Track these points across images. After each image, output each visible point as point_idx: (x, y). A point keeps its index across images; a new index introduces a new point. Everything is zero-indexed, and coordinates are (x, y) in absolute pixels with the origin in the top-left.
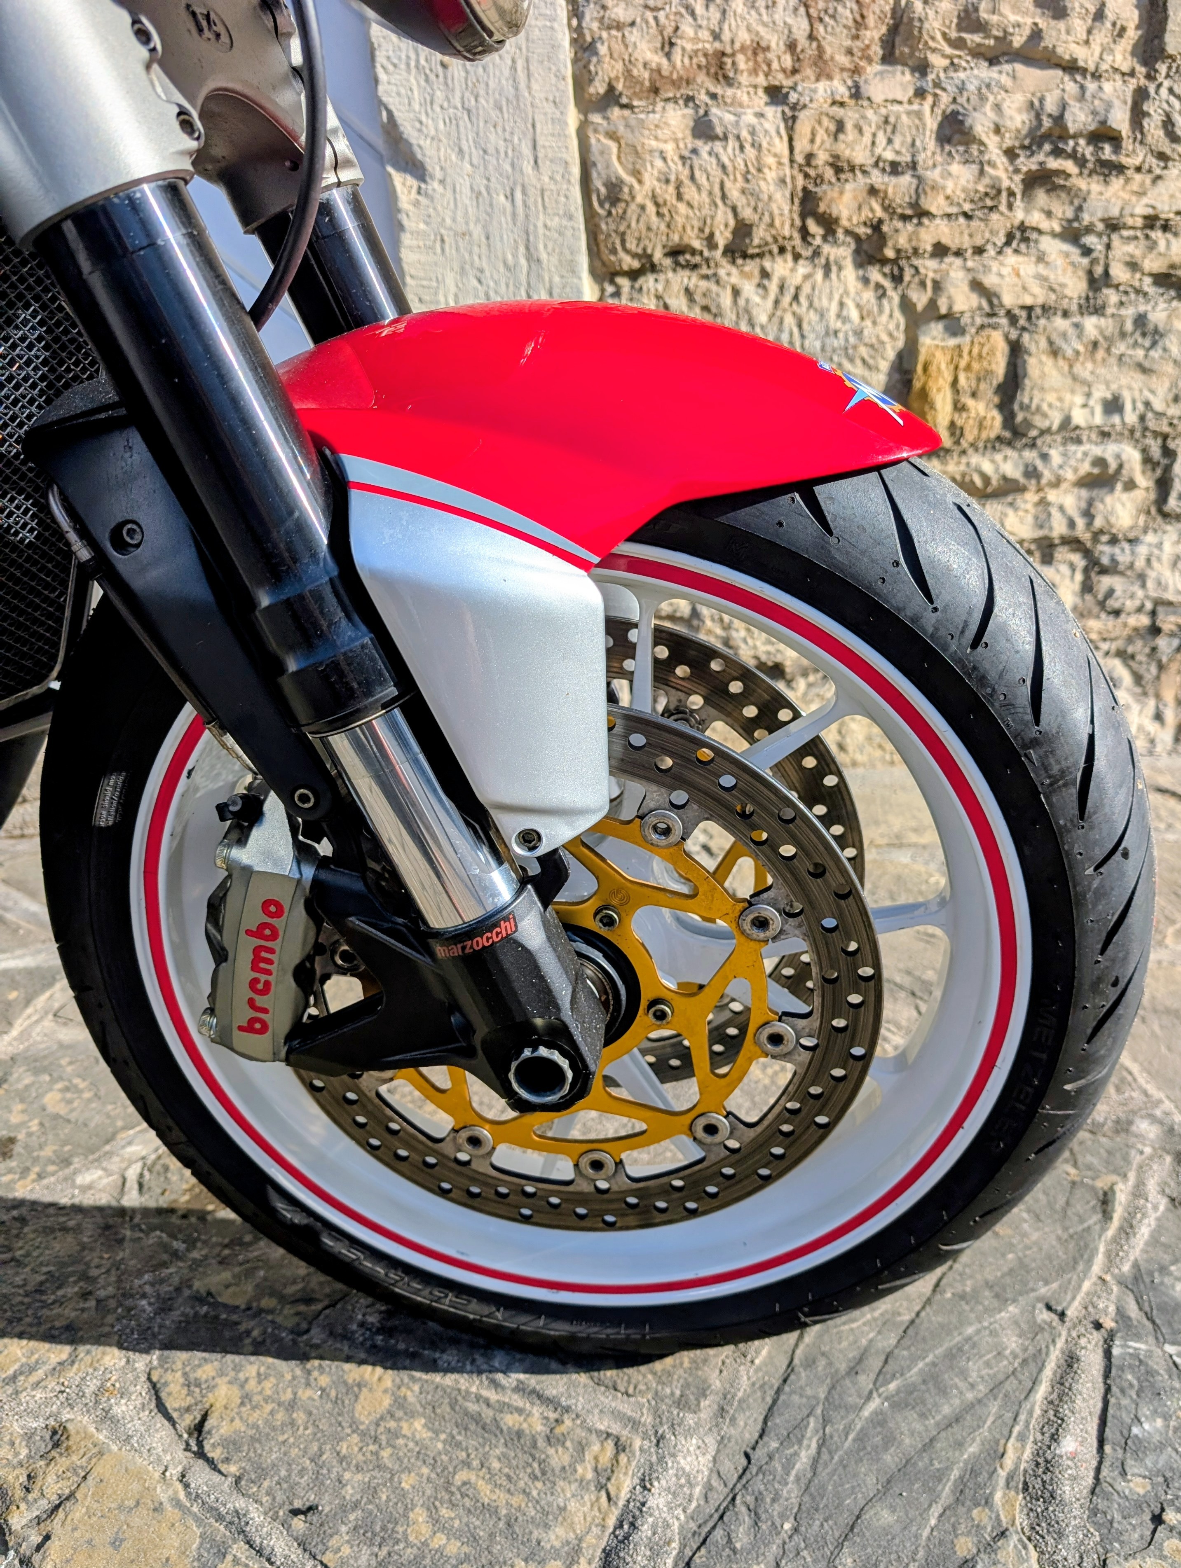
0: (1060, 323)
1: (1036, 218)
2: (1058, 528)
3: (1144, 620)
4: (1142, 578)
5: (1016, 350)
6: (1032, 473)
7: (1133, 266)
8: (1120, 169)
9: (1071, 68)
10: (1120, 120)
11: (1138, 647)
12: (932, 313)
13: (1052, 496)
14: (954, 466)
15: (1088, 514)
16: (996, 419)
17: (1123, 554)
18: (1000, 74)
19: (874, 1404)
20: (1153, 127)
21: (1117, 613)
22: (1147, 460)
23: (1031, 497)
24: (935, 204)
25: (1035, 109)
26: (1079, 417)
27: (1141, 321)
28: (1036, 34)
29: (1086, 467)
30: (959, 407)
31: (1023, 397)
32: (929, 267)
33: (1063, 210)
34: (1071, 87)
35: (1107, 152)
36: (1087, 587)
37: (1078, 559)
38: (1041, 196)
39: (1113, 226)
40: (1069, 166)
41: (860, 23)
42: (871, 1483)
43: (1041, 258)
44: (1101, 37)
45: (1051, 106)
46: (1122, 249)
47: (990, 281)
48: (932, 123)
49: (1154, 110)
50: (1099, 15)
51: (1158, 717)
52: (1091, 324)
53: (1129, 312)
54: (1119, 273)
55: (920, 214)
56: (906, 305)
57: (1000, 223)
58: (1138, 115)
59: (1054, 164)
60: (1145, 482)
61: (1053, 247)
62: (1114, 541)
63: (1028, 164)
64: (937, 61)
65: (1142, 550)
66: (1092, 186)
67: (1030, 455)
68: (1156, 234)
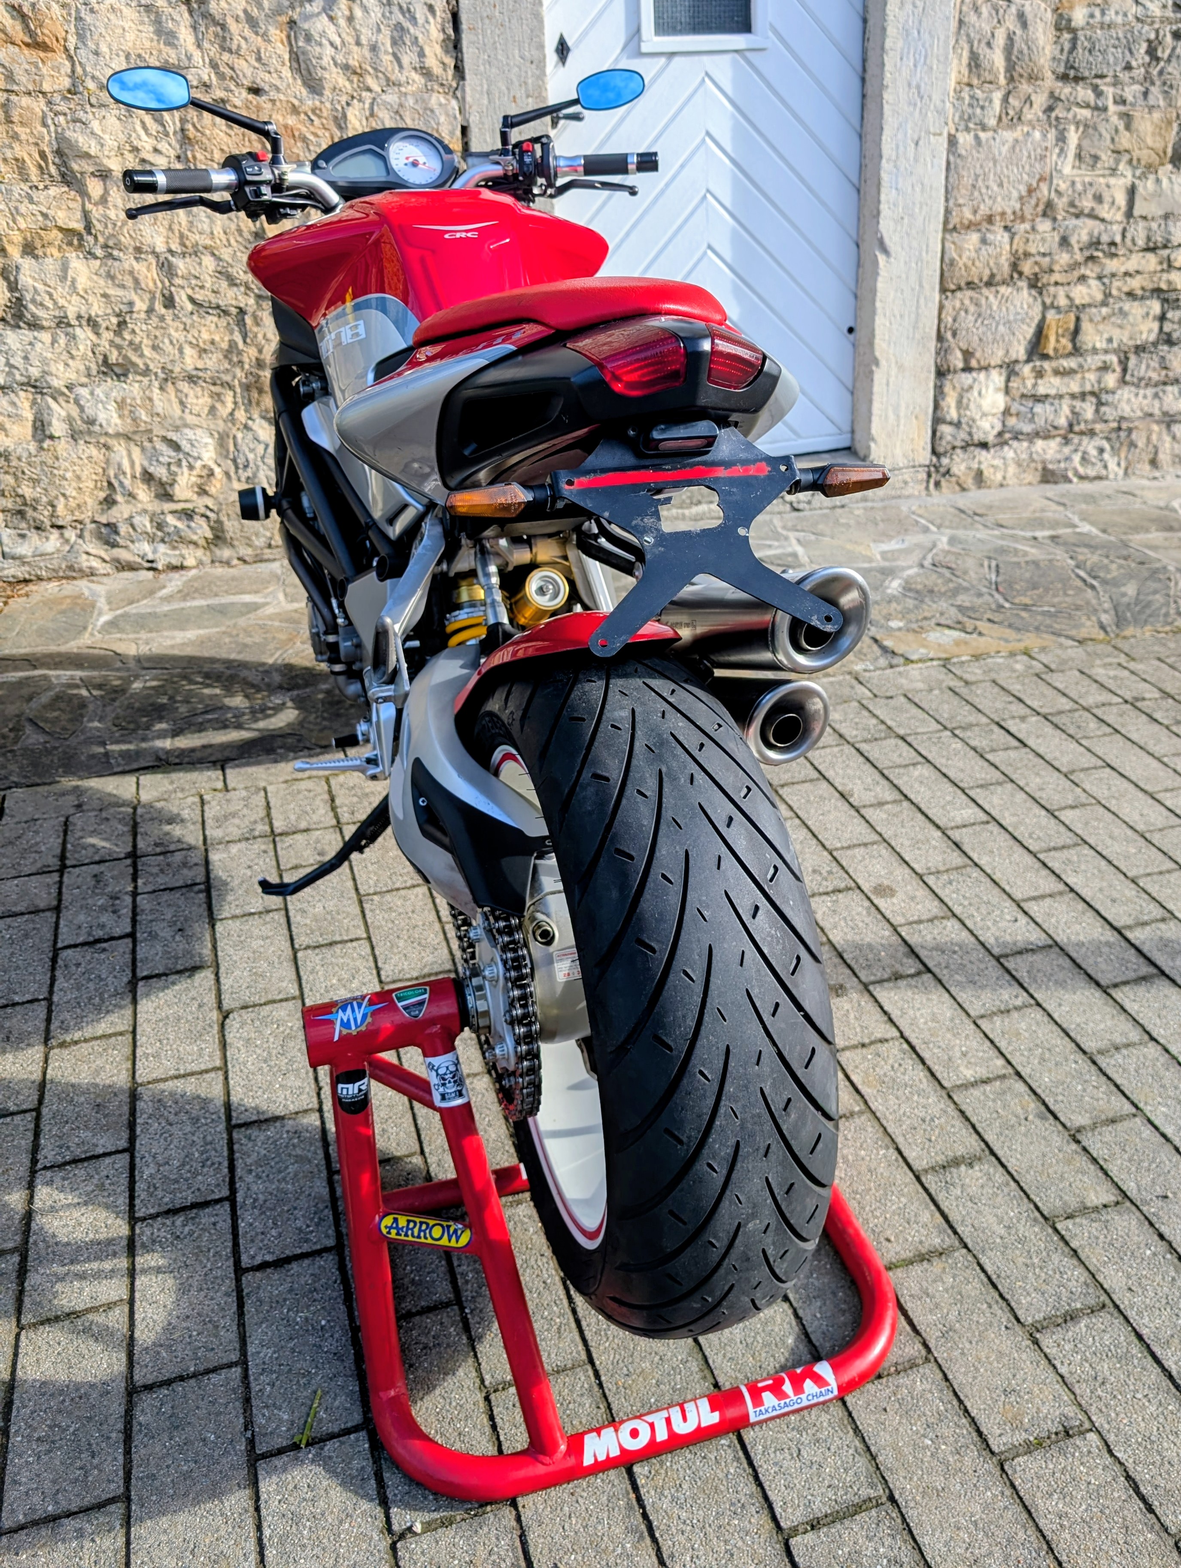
0: (1094, 310)
1: (1088, 273)
2: (1088, 388)
3: (1115, 425)
4: (1116, 408)
5: (1078, 319)
6: (1081, 366)
7: (1119, 289)
8: (1115, 255)
9: (1103, 220)
10: (1118, 239)
11: (1113, 436)
12: (1052, 306)
13: (1087, 375)
14: (1054, 364)
15: (1099, 382)
16: (1070, 346)
17: (1109, 398)
18: (1078, 222)
20: (1128, 241)
21: (1106, 421)
22: (1120, 362)
23: (1079, 376)
24: (1056, 268)
25: (1091, 234)
26: (1098, 345)
27: (1121, 309)
28: (1093, 209)
29: (1100, 364)
30: (1058, 341)
31: (1080, 338)
32: (1052, 289)
33: (1097, 269)
34: (1102, 227)
35: (1113, 250)
36: (1097, 411)
37: (1094, 400)
38: (1090, 264)
39: (1113, 275)
40: (1100, 254)
41: (1037, 205)
43: (1089, 287)
44: (1113, 211)
45: (1096, 234)
46: (1116, 284)
47: (1072, 295)
48: (1057, 239)
49: (1129, 236)
50: (1113, 203)
51: (1119, 464)
52: (1104, 310)
53: (1117, 306)
54: (1114, 292)
55: (1052, 271)
56: (1044, 303)
57: (1076, 274)
58: (1124, 236)
59: (1096, 254)
60: (1118, 369)
61: (1094, 283)
62: (1107, 392)
63: (1087, 253)
64: (1059, 217)
65: (1117, 396)
66: (1107, 261)
67: (1080, 359)
68: (1128, 279)
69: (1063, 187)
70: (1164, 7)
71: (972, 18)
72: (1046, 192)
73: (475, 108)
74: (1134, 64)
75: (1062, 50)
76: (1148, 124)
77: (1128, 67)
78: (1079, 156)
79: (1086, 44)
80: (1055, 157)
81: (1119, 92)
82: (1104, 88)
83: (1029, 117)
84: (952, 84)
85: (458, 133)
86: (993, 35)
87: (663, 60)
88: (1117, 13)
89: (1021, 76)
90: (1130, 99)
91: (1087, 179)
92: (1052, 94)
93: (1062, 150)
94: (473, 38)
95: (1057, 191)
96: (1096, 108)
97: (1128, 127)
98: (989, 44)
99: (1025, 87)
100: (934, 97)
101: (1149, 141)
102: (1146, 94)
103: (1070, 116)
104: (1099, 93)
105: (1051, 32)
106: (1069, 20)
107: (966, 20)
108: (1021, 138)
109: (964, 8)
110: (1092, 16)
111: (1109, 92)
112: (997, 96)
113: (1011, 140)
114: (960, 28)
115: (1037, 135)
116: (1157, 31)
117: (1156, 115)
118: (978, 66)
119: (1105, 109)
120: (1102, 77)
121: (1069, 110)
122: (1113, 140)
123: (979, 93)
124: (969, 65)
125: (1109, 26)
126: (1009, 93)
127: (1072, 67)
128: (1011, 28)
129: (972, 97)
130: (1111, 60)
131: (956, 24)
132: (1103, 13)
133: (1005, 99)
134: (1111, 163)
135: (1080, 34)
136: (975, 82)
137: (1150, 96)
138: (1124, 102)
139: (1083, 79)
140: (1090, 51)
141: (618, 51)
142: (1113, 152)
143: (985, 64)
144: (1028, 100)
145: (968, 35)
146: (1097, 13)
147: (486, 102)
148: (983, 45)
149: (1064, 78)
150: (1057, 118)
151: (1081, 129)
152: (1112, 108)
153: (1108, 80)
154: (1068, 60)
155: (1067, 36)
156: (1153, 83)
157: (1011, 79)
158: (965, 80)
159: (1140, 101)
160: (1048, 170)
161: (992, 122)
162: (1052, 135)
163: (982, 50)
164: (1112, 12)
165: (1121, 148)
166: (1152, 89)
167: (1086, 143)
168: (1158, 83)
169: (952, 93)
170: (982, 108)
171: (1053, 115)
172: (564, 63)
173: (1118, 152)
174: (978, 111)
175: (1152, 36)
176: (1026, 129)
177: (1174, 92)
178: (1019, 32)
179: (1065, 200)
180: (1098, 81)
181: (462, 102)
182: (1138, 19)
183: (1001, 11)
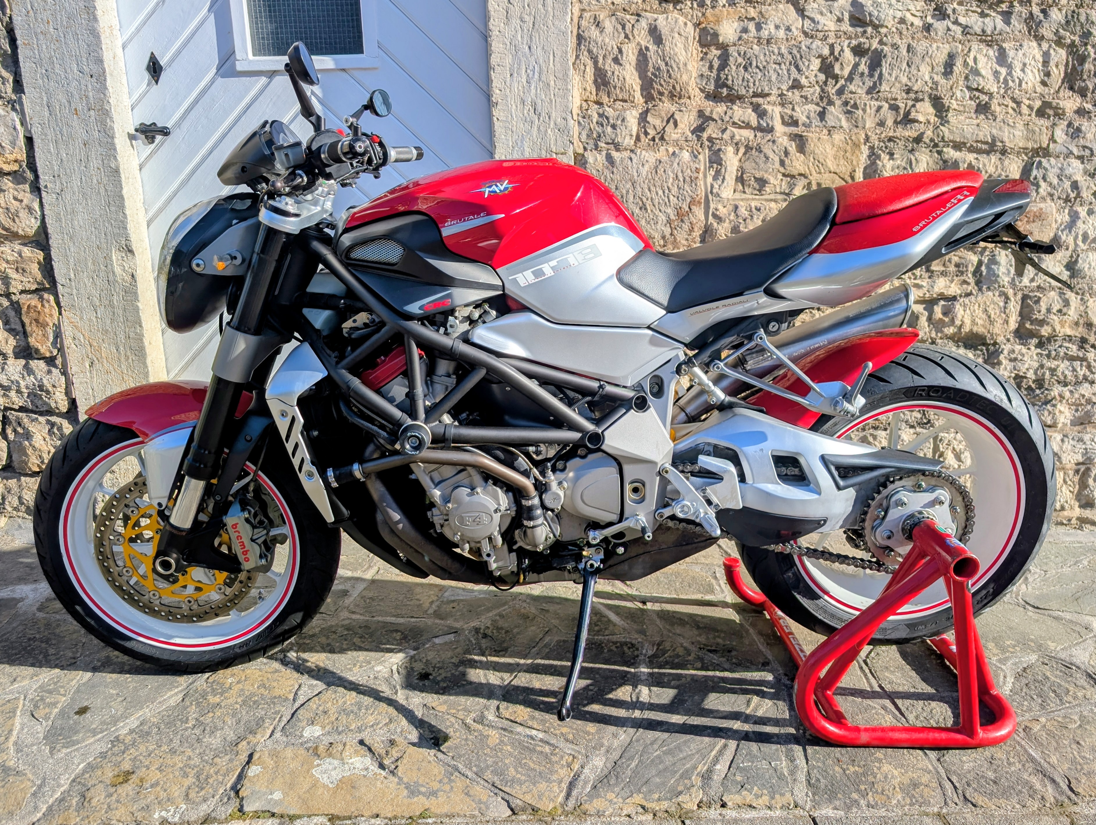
19: (658, 752)
41: (692, 230)
42: (654, 772)
69: (722, 211)
70: (840, 20)
71: (594, 33)
72: (703, 218)
73: (35, 120)
74: (804, 81)
75: (711, 67)
76: (828, 147)
77: (796, 85)
78: (740, 179)
79: (740, 60)
80: (709, 179)
81: (789, 112)
82: (769, 108)
83: (675, 136)
84: (576, 102)
85: (21, 142)
86: (620, 51)
87: (264, 80)
88: (777, 27)
89: (661, 94)
90: (803, 119)
91: (753, 204)
92: (701, 113)
93: (718, 172)
94: (29, 53)
95: (715, 216)
96: (759, 129)
97: (801, 149)
98: (616, 61)
99: (666, 106)
100: (553, 115)
101: (831, 165)
102: (822, 115)
103: (726, 136)
104: (761, 114)
105: (695, 49)
106: (716, 35)
107: (586, 34)
108: (665, 159)
109: (583, 23)
110: (745, 30)
111: (775, 112)
112: (632, 117)
113: (652, 160)
114: (579, 44)
115: (686, 155)
116: (832, 47)
117: (838, 137)
118: (606, 83)
119: (770, 130)
120: (764, 95)
121: (724, 131)
122: (782, 163)
123: (610, 112)
124: (595, 82)
125: (768, 42)
126: (647, 111)
127: (725, 85)
128: (643, 43)
129: (600, 115)
130: (774, 78)
131: (575, 40)
132: (759, 27)
133: (643, 118)
134: (785, 187)
135: (731, 50)
136: (605, 99)
137: (828, 117)
138: (795, 123)
139: (740, 98)
140: (746, 68)
141: (214, 70)
142: (784, 175)
143: (614, 81)
144: (671, 119)
145: (589, 51)
146: (752, 26)
147: (47, 114)
148: (609, 61)
149: (714, 97)
150: (710, 139)
151: (742, 150)
152: (779, 128)
153: (772, 98)
154: (718, 78)
155: (714, 52)
156: (831, 103)
157: (648, 98)
158: (593, 97)
159: (816, 121)
160: (701, 193)
161: (628, 142)
162: (704, 156)
163: (609, 66)
164: (772, 27)
165: (795, 172)
166: (831, 109)
167: (748, 166)
168: (838, 103)
169: (576, 111)
170: (614, 127)
171: (705, 135)
172: (157, 82)
173: (793, 177)
174: (609, 129)
175: (826, 52)
176: (671, 150)
177: (860, 112)
178: (652, 47)
179: (726, 225)
180: (760, 100)
181: (22, 113)
182: (806, 34)
183: (629, 26)
